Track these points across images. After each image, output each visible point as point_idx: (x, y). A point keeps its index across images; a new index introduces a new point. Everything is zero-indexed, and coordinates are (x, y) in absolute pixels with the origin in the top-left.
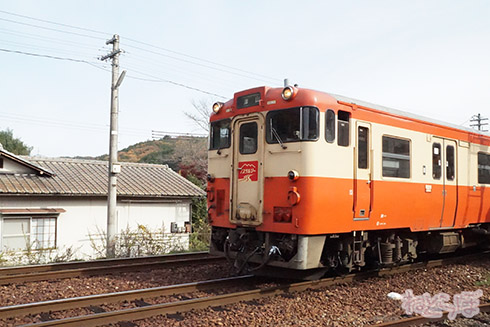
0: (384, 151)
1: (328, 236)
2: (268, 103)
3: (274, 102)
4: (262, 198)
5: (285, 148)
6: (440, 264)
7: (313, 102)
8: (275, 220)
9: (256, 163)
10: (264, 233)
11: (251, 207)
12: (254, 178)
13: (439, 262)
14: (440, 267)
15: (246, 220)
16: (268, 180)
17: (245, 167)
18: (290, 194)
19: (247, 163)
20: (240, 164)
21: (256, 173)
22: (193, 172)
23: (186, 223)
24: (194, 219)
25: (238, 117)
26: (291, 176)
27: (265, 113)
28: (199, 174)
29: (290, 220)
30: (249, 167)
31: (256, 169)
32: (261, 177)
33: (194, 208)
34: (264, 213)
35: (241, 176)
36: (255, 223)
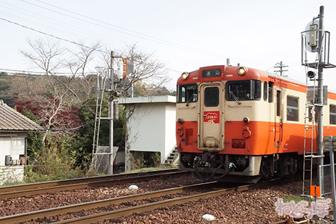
0: (288, 105)
1: (263, 156)
2: (227, 76)
3: (232, 76)
4: (223, 134)
5: (240, 104)
6: (247, 189)
7: (257, 77)
8: (233, 147)
9: (218, 112)
10: (225, 155)
11: (215, 139)
12: (217, 121)
13: (245, 187)
14: (247, 191)
15: (210, 147)
16: (227, 123)
17: (209, 114)
18: (244, 131)
19: (211, 112)
20: (205, 113)
21: (218, 118)
22: (29, 108)
23: (21, 156)
24: (29, 152)
25: (204, 83)
26: (245, 121)
27: (225, 82)
28: (35, 109)
29: (244, 147)
30: (212, 115)
31: (218, 116)
32: (222, 121)
33: (29, 141)
34: (225, 143)
35: (206, 120)
36: (218, 149)
